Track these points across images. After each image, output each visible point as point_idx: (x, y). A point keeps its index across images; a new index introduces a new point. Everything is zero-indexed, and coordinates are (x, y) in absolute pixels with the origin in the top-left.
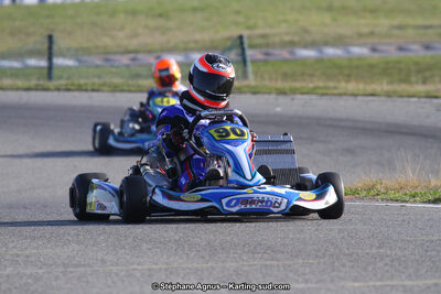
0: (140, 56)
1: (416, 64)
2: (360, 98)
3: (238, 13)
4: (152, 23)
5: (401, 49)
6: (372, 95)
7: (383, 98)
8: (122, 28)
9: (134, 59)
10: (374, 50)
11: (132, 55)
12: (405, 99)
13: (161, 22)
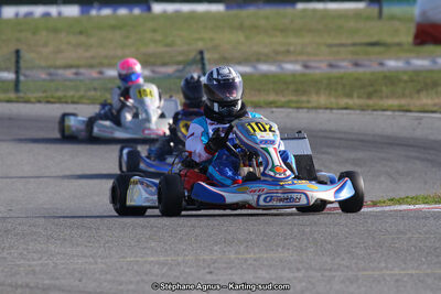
0: (82, 70)
1: (357, 79)
2: (334, 111)
3: (154, 31)
4: (74, 39)
5: (331, 66)
6: (346, 108)
7: (358, 112)
8: (46, 45)
9: (76, 74)
10: (306, 67)
11: (74, 70)
12: (380, 113)
13: (83, 39)
